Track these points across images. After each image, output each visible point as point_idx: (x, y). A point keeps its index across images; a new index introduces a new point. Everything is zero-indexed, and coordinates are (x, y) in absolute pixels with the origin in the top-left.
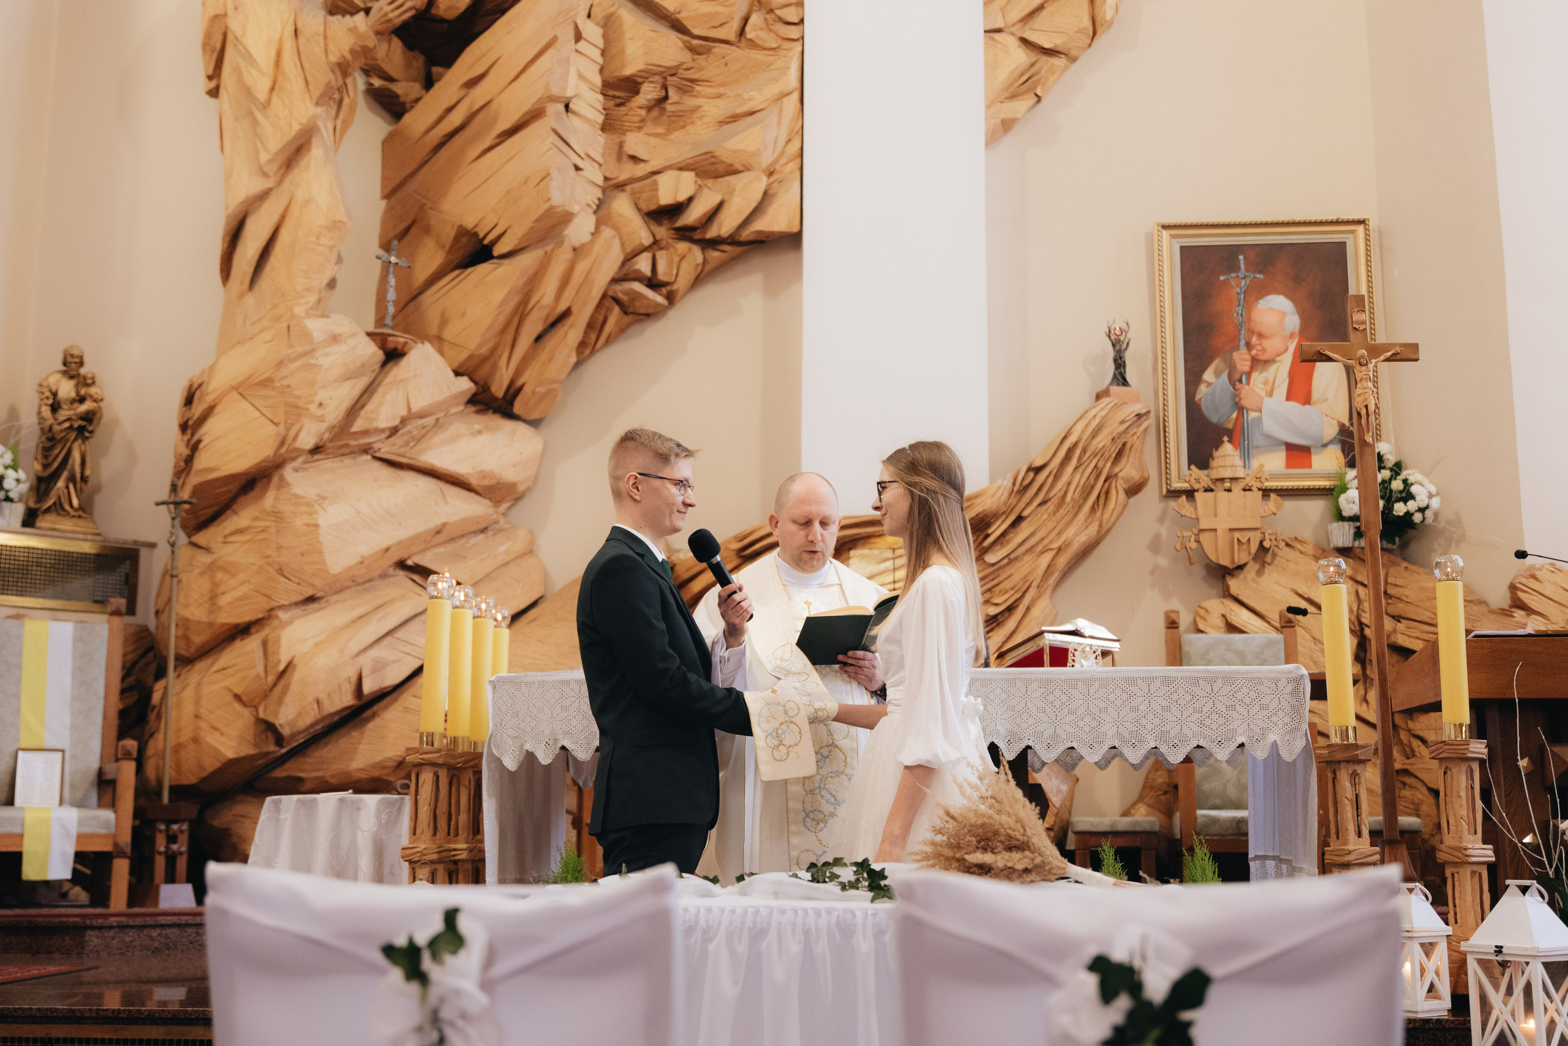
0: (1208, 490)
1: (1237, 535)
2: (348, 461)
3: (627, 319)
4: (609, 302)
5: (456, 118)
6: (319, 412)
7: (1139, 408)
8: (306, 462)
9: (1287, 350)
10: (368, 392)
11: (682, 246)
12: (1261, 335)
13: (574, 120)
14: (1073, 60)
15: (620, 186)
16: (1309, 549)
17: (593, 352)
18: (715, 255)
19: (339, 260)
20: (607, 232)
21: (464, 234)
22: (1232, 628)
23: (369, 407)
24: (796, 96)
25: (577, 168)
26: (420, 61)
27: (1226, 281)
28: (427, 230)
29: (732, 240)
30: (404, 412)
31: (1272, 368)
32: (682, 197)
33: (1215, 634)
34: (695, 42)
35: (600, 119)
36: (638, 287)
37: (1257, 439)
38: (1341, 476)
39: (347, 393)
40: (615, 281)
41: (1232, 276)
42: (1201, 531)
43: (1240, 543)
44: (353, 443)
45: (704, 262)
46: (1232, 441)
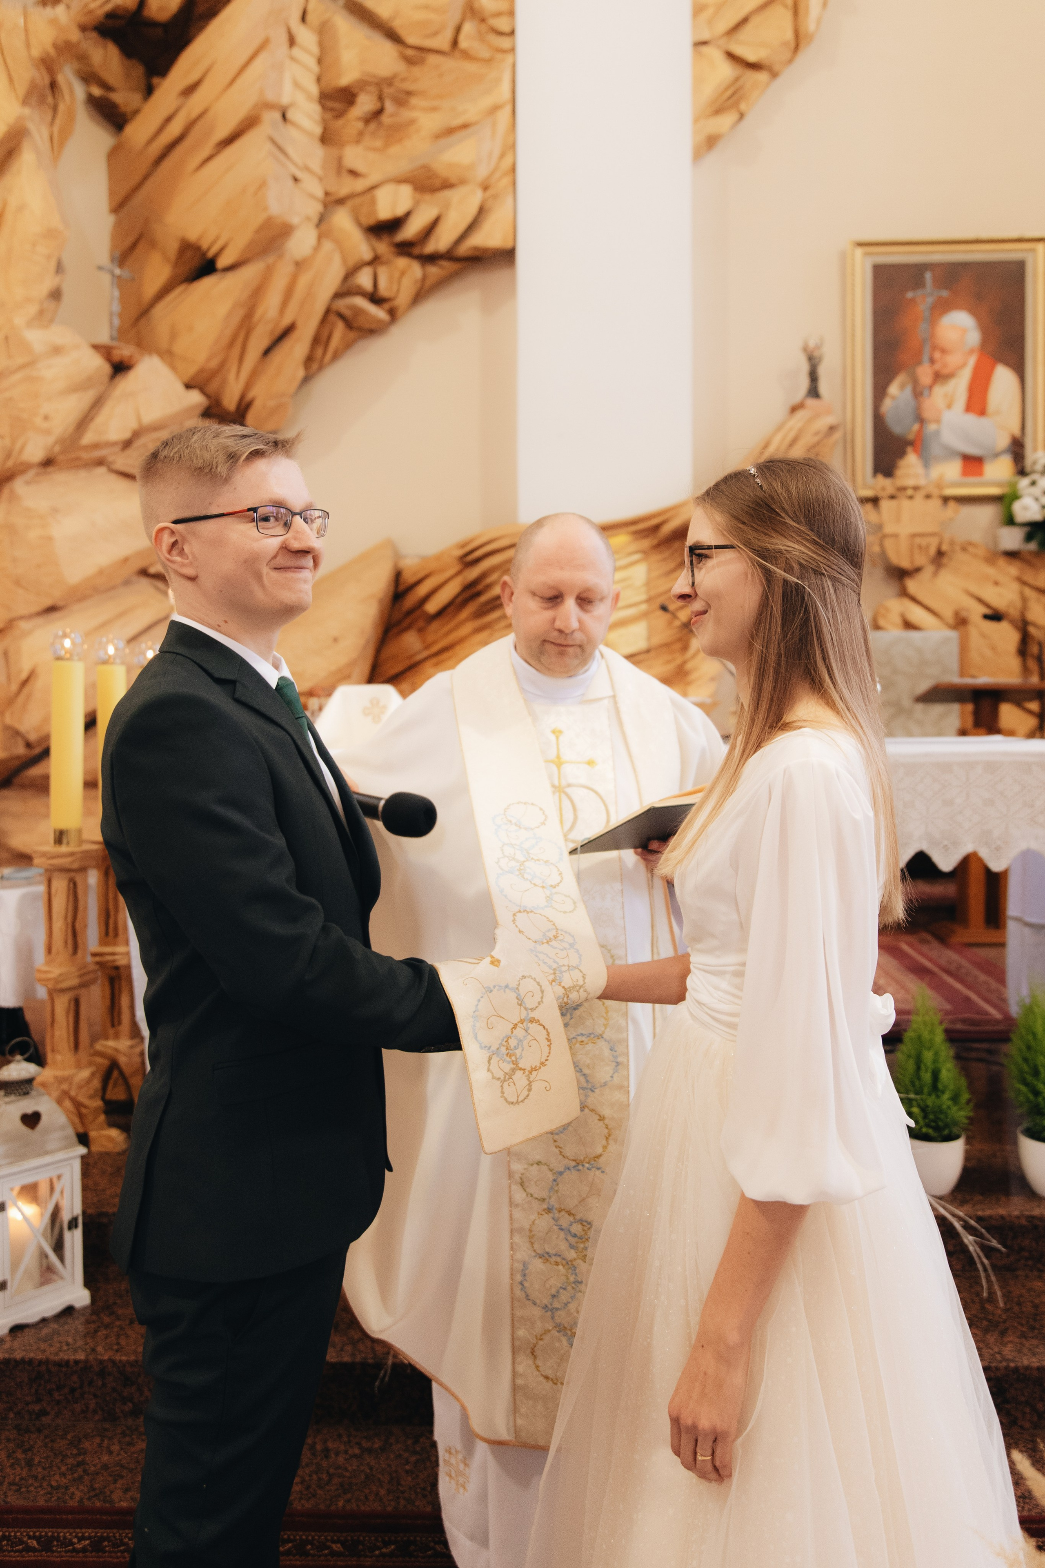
0: (892, 497)
1: (918, 540)
2: (83, 473)
3: (352, 335)
4: (332, 318)
5: (175, 129)
6: (45, 425)
7: (830, 420)
8: (38, 474)
9: (964, 365)
10: (97, 404)
11: (402, 262)
12: (944, 351)
13: (293, 132)
14: (774, 75)
15: (341, 201)
16: (981, 552)
17: (321, 368)
18: (434, 271)
19: (59, 269)
20: (328, 246)
21: (187, 247)
22: (908, 625)
23: (100, 419)
24: (508, 109)
25: (296, 180)
26: (138, 71)
27: (913, 300)
28: (153, 244)
29: (449, 256)
30: (133, 425)
31: (952, 383)
32: (400, 211)
33: (893, 633)
34: (409, 52)
35: (318, 130)
36: (361, 302)
37: (935, 450)
38: (1013, 485)
39: (73, 406)
40: (338, 295)
41: (920, 292)
42: (884, 536)
43: (920, 547)
44: (85, 455)
45: (424, 278)
46: (916, 451)
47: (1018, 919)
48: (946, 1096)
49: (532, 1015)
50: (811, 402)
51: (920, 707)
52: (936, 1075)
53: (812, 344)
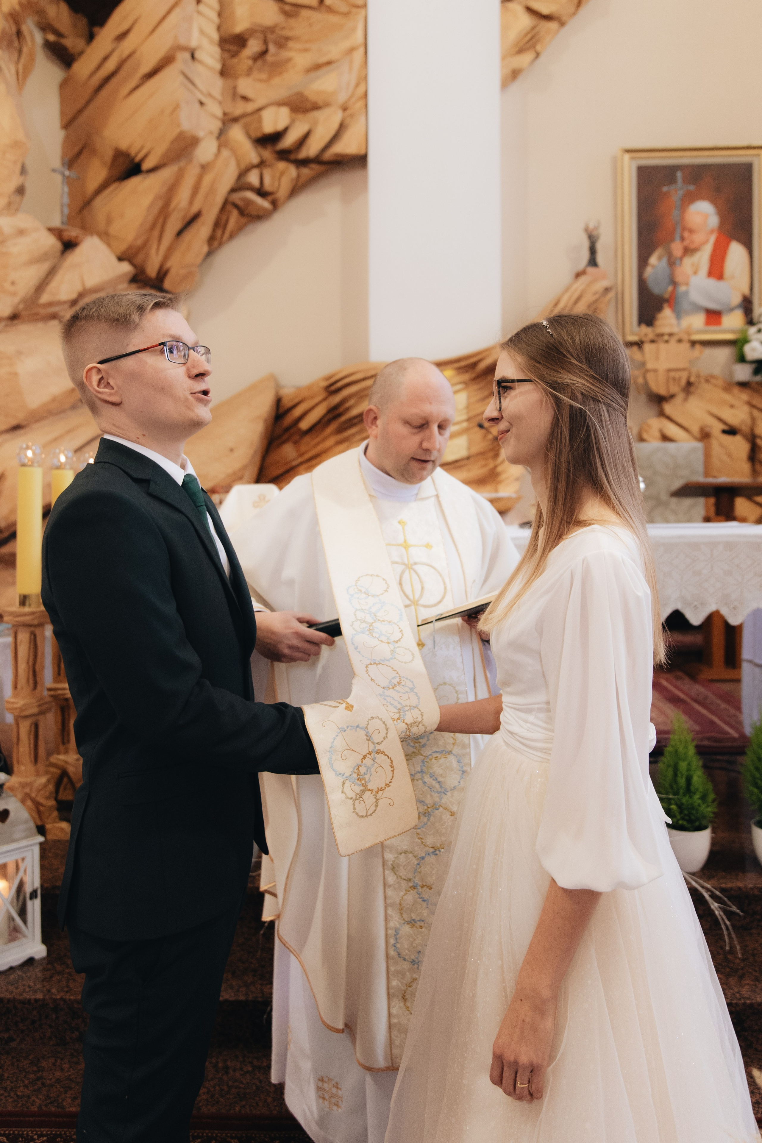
0: (653, 341)
1: (672, 374)
2: (40, 325)
3: (244, 220)
4: (229, 207)
5: (110, 65)
6: (12, 289)
7: (605, 283)
8: (6, 326)
9: (707, 241)
10: (52, 272)
11: (282, 165)
12: (691, 231)
13: (199, 67)
14: (562, 24)
15: (235, 120)
16: (720, 382)
17: (220, 244)
18: (306, 172)
19: (23, 171)
20: (226, 153)
21: (119, 155)
22: (665, 438)
23: (53, 284)
24: (362, 50)
25: (201, 103)
26: (83, 22)
27: (668, 193)
28: (94, 152)
29: (317, 160)
30: (79, 288)
31: (698, 255)
32: (280, 127)
33: (654, 444)
34: (287, 8)
35: (218, 66)
36: (250, 195)
37: (685, 306)
38: (744, 332)
39: (34, 274)
40: (233, 190)
41: (673, 187)
42: (647, 371)
43: (674, 379)
44: (42, 311)
45: (298, 177)
46: (670, 306)
47: (750, 661)
48: (697, 796)
49: (378, 747)
50: (591, 270)
51: (674, 500)
52: (689, 780)
53: (591, 226)
